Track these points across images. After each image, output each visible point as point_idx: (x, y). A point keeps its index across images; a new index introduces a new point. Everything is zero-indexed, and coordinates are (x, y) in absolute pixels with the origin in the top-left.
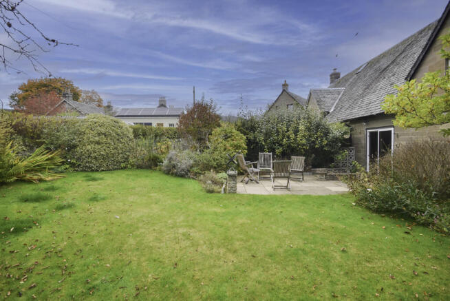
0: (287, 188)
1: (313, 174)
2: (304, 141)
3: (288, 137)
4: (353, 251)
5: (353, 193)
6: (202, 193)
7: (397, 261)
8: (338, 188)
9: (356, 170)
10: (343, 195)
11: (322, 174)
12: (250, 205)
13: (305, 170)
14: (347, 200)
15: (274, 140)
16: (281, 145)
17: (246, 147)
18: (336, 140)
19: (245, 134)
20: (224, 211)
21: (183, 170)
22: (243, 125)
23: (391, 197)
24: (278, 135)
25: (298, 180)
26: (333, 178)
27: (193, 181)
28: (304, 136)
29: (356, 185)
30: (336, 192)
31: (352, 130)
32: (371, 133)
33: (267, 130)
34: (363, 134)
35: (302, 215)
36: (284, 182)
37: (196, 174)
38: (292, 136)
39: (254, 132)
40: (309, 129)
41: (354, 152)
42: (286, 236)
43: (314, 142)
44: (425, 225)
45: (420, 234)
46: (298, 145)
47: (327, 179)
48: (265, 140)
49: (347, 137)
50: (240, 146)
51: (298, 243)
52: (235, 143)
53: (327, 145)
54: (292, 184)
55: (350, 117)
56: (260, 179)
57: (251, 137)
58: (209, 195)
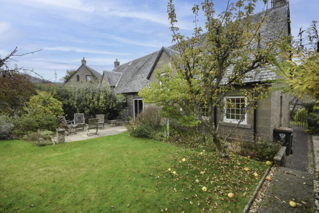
0: (96, 134)
1: (109, 124)
2: (103, 105)
3: (93, 103)
4: (130, 152)
5: (129, 131)
6: (36, 148)
7: (143, 151)
8: (122, 129)
9: (129, 120)
10: (125, 133)
11: (114, 123)
12: (78, 147)
13: (105, 122)
14: (126, 135)
15: (83, 104)
16: (88, 108)
17: (63, 110)
18: (120, 104)
19: (61, 100)
20: (63, 153)
21: (5, 133)
22: (59, 93)
23: (142, 130)
24: (86, 101)
25: (101, 128)
26: (119, 125)
27: (17, 141)
28: (103, 102)
29: (130, 127)
30: (122, 132)
31: (127, 98)
32: (135, 100)
33: (78, 97)
34: (132, 100)
35: (109, 145)
36: (94, 131)
37: (18, 135)
38: (96, 103)
39: (68, 99)
40: (105, 98)
41: (128, 109)
42: (105, 155)
43: (108, 105)
44: (151, 138)
45: (150, 142)
46: (100, 107)
47: (116, 126)
48: (77, 105)
49: (125, 102)
50: (58, 110)
51: (110, 155)
52: (55, 108)
53: (115, 107)
54: (99, 131)
55: (126, 92)
56: (76, 131)
57: (66, 102)
58: (43, 147)
